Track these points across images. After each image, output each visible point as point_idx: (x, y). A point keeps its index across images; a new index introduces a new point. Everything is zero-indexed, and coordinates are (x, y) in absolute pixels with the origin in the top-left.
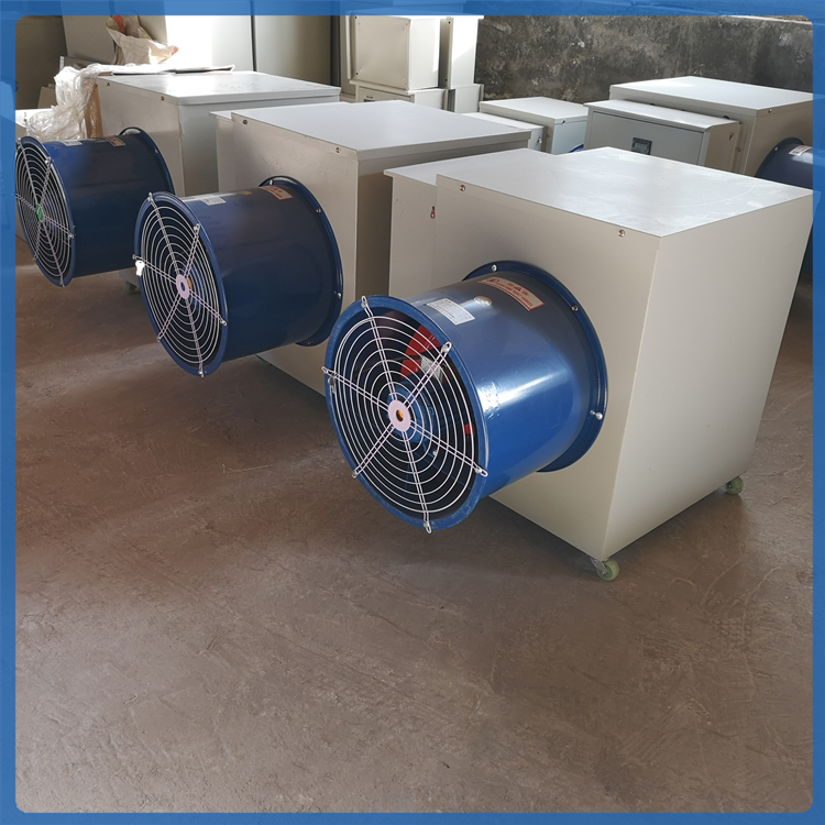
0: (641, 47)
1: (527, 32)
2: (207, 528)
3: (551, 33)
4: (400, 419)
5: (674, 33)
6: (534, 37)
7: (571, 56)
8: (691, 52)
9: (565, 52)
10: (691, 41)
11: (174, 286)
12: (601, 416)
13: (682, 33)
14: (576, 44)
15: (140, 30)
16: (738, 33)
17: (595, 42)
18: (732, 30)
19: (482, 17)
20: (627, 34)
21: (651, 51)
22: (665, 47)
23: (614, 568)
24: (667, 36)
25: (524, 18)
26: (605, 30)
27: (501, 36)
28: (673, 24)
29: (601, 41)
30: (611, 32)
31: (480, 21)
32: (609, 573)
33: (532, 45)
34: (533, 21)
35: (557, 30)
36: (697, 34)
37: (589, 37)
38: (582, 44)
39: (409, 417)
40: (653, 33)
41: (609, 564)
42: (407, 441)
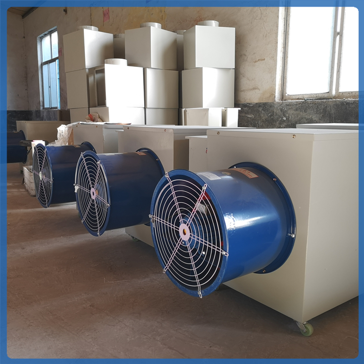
0: (310, 116)
1: (260, 117)
2: (90, 306)
3: (271, 116)
4: (185, 234)
5: (325, 110)
6: (264, 118)
7: (280, 124)
8: (333, 116)
9: (278, 122)
10: (333, 112)
11: (90, 194)
12: (294, 236)
13: (328, 109)
14: (282, 119)
15: (99, 119)
16: (353, 106)
17: (290, 117)
18: (351, 105)
19: (240, 109)
20: (304, 112)
21: (314, 117)
22: (321, 115)
23: (310, 328)
24: (322, 111)
25: (259, 111)
26: (294, 112)
27: (249, 119)
28: (324, 106)
29: (293, 116)
30: (297, 112)
31: (239, 110)
32: (307, 332)
33: (263, 121)
34: (263, 112)
35: (273, 114)
36: (335, 108)
37: (287, 115)
38: (285, 119)
39: (189, 232)
40: (315, 110)
41: (307, 326)
42: (188, 245)
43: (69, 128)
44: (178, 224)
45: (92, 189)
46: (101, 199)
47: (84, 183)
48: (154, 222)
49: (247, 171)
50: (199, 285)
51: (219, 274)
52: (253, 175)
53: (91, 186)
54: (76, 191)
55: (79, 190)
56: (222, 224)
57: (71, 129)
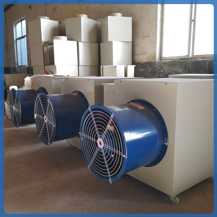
0: (177, 70)
1: (148, 70)
2: (44, 189)
3: (154, 70)
4: (101, 144)
5: (185, 66)
6: (150, 71)
7: (159, 74)
8: (191, 69)
10: (190, 67)
11: (43, 119)
12: (167, 144)
13: (188, 65)
14: (160, 72)
15: (50, 73)
16: (202, 63)
17: (165, 70)
19: (135, 66)
20: (173, 67)
21: (180, 70)
22: (183, 69)
23: (178, 200)
25: (147, 67)
26: (167, 67)
27: (141, 72)
28: (185, 63)
29: (167, 70)
30: (169, 67)
32: (176, 202)
33: (149, 73)
34: (149, 67)
36: (192, 65)
38: (162, 71)
39: (103, 143)
40: (180, 66)
41: (176, 198)
42: (103, 151)
43: (32, 78)
44: (97, 138)
45: (45, 116)
46: (50, 122)
47: (40, 113)
48: (82, 137)
49: (138, 105)
50: (110, 176)
51: (122, 169)
52: (142, 108)
53: (44, 114)
54: (35, 118)
55: (37, 117)
56: (123, 138)
57: (33, 79)
